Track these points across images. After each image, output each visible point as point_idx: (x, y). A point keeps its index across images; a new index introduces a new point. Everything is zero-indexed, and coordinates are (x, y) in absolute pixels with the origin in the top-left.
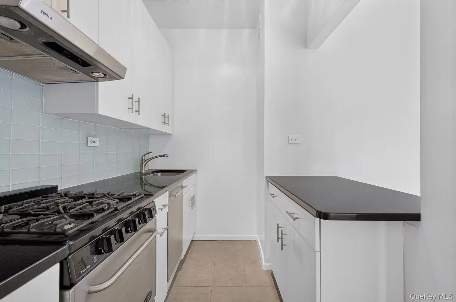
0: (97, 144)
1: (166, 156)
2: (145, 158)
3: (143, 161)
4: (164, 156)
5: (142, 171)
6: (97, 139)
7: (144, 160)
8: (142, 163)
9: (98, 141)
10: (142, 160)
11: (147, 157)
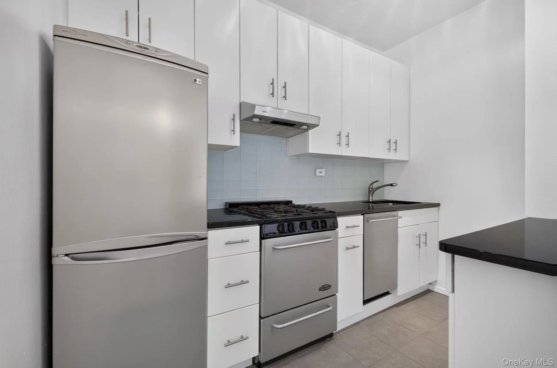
0: (323, 174)
1: (394, 185)
2: (372, 186)
3: (371, 191)
4: (391, 185)
5: (370, 199)
6: (324, 170)
7: (372, 188)
8: (370, 191)
9: (324, 172)
10: (369, 188)
11: (375, 186)
